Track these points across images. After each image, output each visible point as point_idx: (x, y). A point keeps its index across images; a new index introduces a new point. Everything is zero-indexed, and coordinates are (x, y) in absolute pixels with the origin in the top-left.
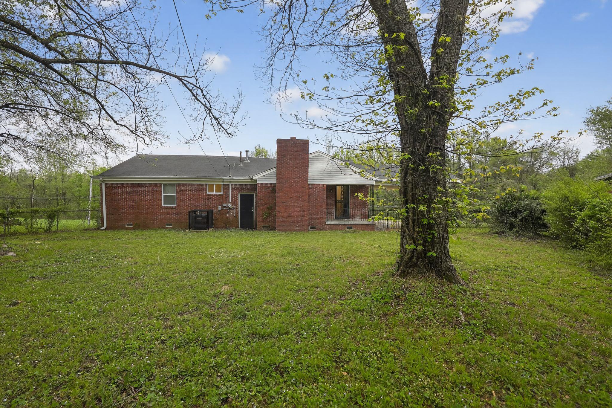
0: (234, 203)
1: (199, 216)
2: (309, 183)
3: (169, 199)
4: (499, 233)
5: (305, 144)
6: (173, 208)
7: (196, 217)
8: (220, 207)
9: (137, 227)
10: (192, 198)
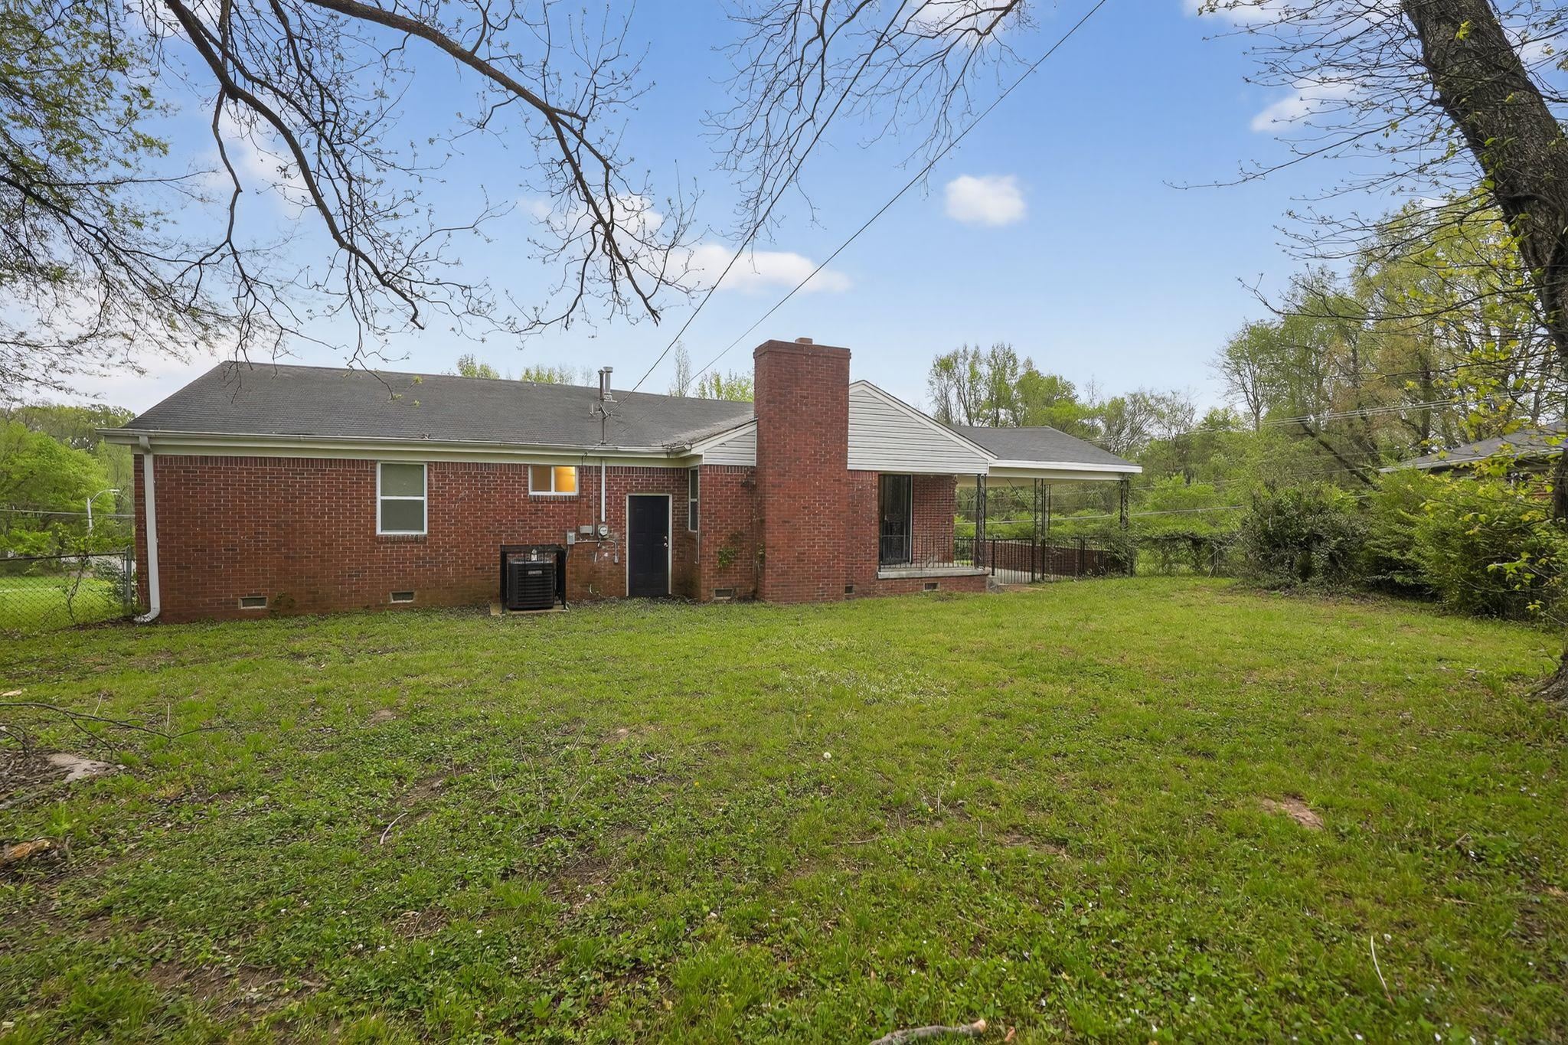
0: (614, 523)
1: (535, 567)
2: (849, 467)
3: (397, 513)
4: (1279, 587)
5: (841, 357)
6: (416, 539)
7: (525, 568)
8: (571, 535)
9: (284, 609)
10: (481, 510)
